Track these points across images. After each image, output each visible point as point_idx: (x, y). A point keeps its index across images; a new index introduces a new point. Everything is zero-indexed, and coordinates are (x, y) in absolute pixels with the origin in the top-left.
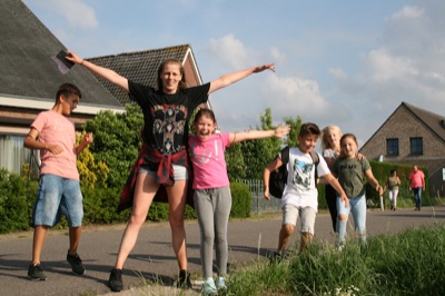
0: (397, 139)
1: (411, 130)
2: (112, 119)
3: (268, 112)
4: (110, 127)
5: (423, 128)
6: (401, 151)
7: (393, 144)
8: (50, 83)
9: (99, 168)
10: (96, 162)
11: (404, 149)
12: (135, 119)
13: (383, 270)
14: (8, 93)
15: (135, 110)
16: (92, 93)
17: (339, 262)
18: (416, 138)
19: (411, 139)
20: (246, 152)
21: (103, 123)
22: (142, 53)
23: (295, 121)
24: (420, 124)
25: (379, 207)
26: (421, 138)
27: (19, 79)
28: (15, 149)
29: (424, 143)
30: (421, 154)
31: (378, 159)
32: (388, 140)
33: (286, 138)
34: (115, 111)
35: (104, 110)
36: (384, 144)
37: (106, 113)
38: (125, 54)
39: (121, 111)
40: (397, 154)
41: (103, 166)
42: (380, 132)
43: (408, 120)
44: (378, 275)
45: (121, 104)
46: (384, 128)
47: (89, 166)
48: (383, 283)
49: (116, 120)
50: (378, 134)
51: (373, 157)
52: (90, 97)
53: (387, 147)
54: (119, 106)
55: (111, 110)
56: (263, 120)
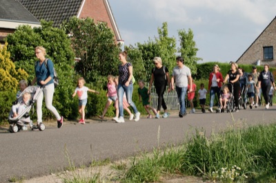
0: (272, 47)
2: (29, 33)
3: (165, 25)
4: (28, 40)
7: (268, 51)
9: (19, 74)
10: (17, 69)
12: (49, 33)
13: (260, 153)
15: (49, 25)
16: (13, 11)
17: (224, 147)
20: (146, 59)
23: (187, 33)
31: (256, 63)
32: (264, 47)
33: (180, 47)
34: (33, 26)
35: (22, 25)
36: (261, 51)
37: (24, 27)
39: (38, 26)
40: (272, 59)
41: (23, 72)
42: (258, 41)
44: (256, 156)
45: (37, 19)
46: (261, 38)
47: (11, 73)
48: (260, 163)
49: (33, 34)
50: (256, 43)
51: (252, 62)
52: (11, 13)
53: (264, 53)
54: (36, 21)
55: (30, 25)
56: (160, 33)
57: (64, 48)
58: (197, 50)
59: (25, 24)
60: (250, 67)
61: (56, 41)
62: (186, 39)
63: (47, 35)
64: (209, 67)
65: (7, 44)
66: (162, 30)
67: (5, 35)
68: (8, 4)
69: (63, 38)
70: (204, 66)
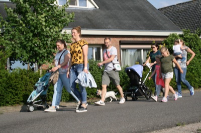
2: (176, 37)
8: (145, 22)
12: (188, 36)
14: (126, 29)
15: (188, 32)
16: (166, 25)
21: (172, 40)
22: (189, 2)
27: (130, 22)
28: (131, 56)
34: (178, 33)
35: (172, 33)
37: (173, 34)
38: (180, 4)
39: (181, 33)
52: (165, 27)
54: (180, 30)
55: (176, 33)
57: (198, 45)
59: (174, 33)
61: (193, 41)
63: (187, 38)
65: (164, 45)
67: (162, 40)
68: (163, 22)
69: (197, 39)
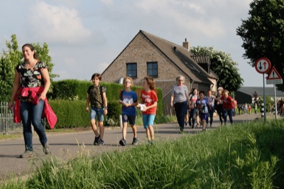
0: (136, 64)
1: (148, 55)
3: (13, 37)
5: (158, 54)
6: (139, 74)
7: (132, 68)
11: (142, 73)
18: (152, 63)
19: (148, 63)
23: (42, 47)
24: (155, 50)
25: (119, 125)
26: (156, 62)
29: (159, 67)
30: (156, 76)
31: (118, 82)
32: (127, 64)
36: (124, 68)
40: (136, 77)
42: (121, 57)
43: (145, 46)
46: (124, 54)
50: (119, 59)
51: (115, 80)
53: (127, 70)
56: (9, 46)
58: (52, 65)
60: (112, 85)
62: (40, 53)
64: (66, 85)
66: (12, 44)
70: (61, 83)
